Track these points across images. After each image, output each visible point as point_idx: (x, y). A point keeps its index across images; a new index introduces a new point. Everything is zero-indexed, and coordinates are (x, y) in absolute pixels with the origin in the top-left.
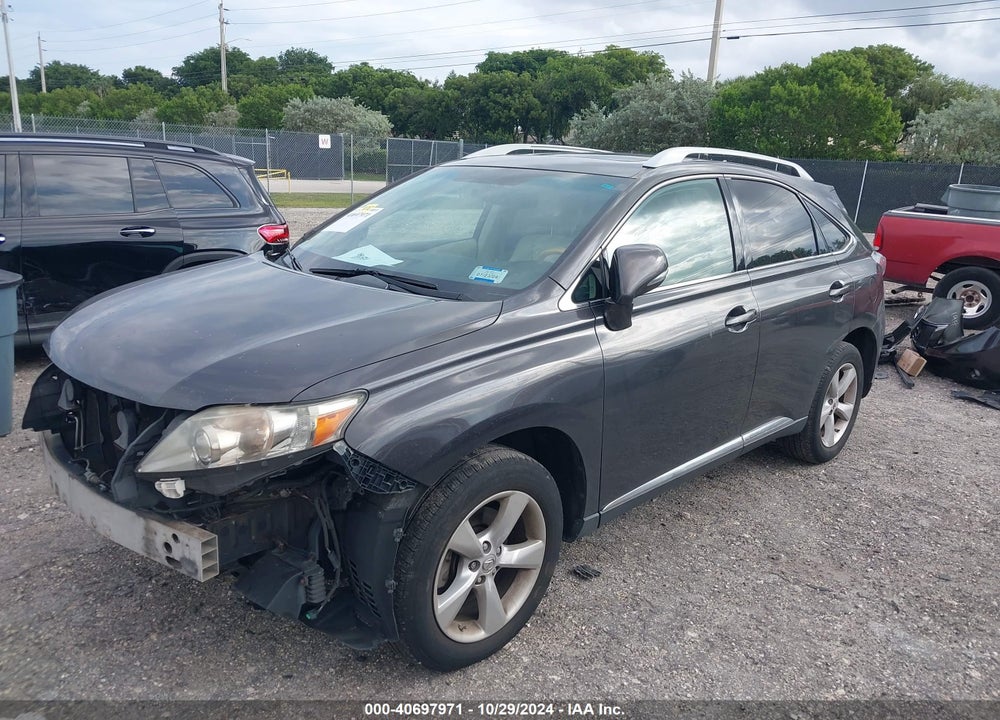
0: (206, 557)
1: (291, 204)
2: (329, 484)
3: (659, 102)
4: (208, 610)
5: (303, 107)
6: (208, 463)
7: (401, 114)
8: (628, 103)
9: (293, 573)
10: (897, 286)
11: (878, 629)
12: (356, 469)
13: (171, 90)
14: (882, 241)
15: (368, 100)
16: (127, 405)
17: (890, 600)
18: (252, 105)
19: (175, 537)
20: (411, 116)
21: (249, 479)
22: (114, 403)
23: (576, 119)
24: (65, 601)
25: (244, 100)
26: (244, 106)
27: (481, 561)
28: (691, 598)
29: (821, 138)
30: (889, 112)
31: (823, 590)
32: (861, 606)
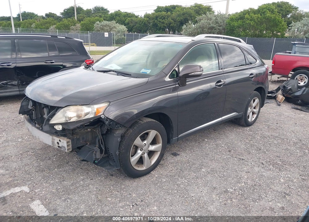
0: (68, 146)
1: (97, 54)
2: (101, 127)
3: (210, 21)
4: (70, 163)
5: (100, 24)
6: (68, 121)
7: (131, 26)
8: (200, 21)
9: (91, 150)
10: (279, 76)
11: (256, 169)
12: (107, 122)
13: (60, 20)
14: (275, 63)
15: (120, 22)
16: (46, 106)
17: (261, 162)
18: (84, 24)
19: (60, 140)
20: (133, 26)
21: (79, 125)
22: (43, 106)
23: (184, 26)
24: (32, 161)
25: (82, 22)
26: (82, 24)
27: (143, 148)
28: (204, 161)
29: (261, 31)
30: (283, 23)
31: (243, 159)
32: (253, 163)
